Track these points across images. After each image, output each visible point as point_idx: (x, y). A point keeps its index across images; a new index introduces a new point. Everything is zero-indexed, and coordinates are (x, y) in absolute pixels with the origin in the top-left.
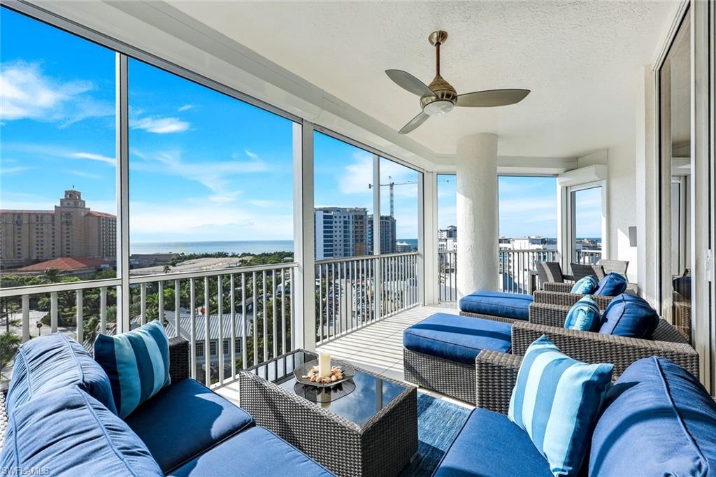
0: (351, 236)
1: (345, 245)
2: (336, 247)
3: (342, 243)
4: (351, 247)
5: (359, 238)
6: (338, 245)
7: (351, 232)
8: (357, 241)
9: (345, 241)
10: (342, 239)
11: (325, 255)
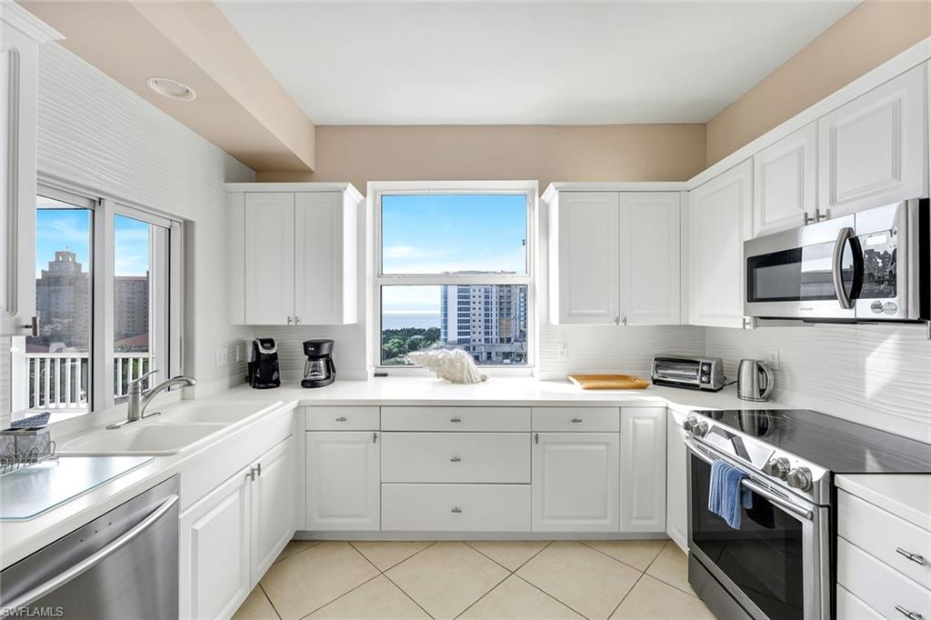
0: (494, 310)
1: (486, 321)
2: (474, 324)
3: (483, 318)
4: (494, 323)
5: (505, 311)
6: (477, 321)
7: (494, 303)
8: (502, 315)
9: (486, 315)
10: (483, 312)
11: (459, 334)
